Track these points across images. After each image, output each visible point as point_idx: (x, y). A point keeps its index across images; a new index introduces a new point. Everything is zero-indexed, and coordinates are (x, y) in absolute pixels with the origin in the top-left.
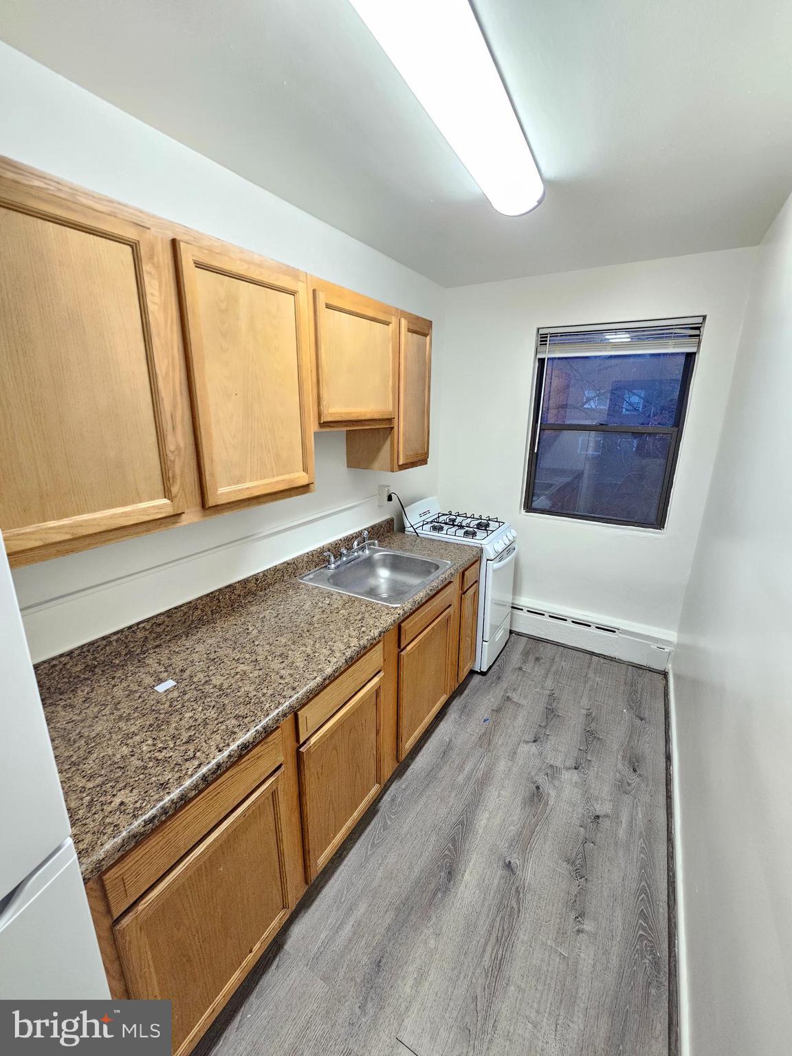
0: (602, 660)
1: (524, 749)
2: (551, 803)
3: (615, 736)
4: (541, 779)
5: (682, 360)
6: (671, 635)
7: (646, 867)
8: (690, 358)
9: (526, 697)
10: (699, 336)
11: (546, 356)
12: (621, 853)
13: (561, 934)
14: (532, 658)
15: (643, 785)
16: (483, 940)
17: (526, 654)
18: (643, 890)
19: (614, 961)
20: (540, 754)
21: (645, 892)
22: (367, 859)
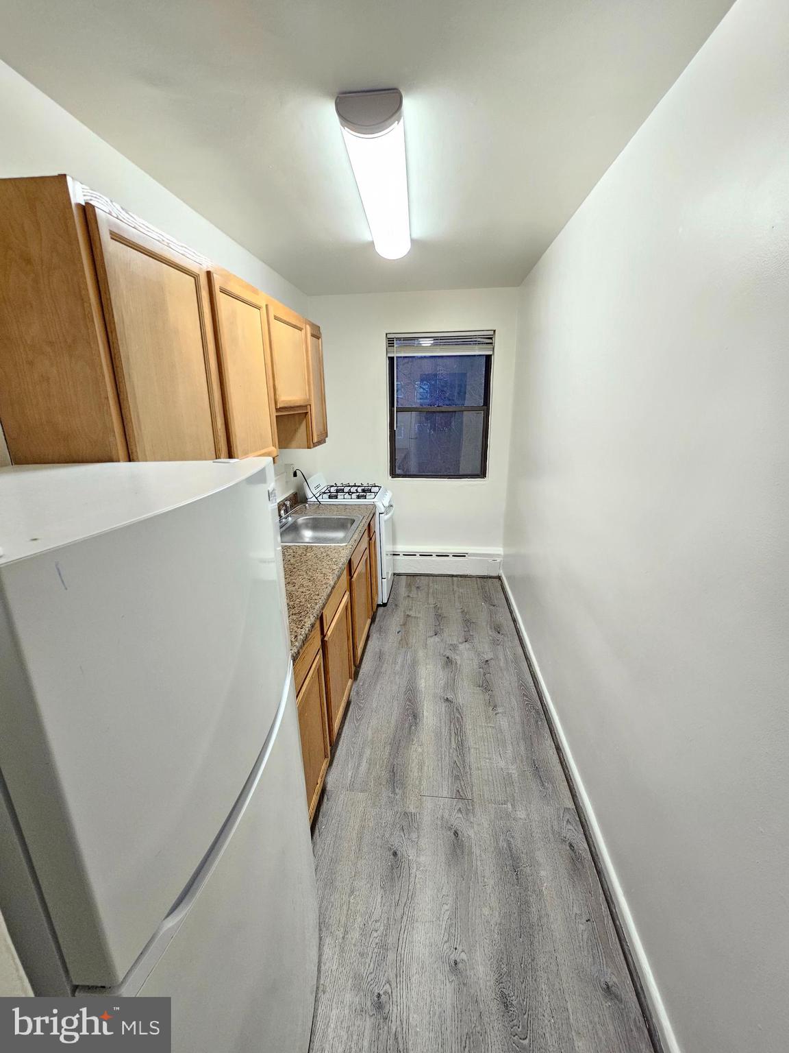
0: (460, 579)
1: (431, 641)
2: (459, 663)
3: (482, 618)
4: (448, 653)
5: (484, 360)
6: (499, 550)
7: (519, 675)
8: (488, 359)
9: (419, 612)
10: (492, 343)
11: (395, 355)
12: (505, 673)
13: (488, 718)
14: (414, 589)
15: (506, 639)
16: (448, 737)
17: (409, 586)
18: (522, 685)
19: (518, 719)
20: (442, 640)
21: (522, 686)
22: (357, 728)
